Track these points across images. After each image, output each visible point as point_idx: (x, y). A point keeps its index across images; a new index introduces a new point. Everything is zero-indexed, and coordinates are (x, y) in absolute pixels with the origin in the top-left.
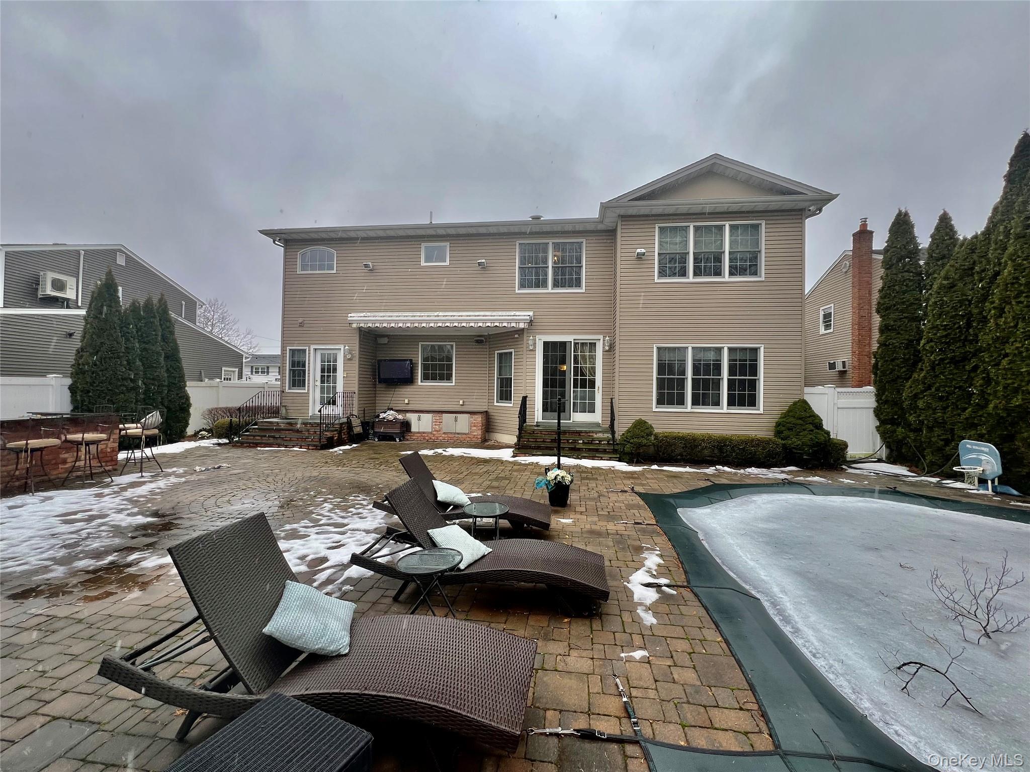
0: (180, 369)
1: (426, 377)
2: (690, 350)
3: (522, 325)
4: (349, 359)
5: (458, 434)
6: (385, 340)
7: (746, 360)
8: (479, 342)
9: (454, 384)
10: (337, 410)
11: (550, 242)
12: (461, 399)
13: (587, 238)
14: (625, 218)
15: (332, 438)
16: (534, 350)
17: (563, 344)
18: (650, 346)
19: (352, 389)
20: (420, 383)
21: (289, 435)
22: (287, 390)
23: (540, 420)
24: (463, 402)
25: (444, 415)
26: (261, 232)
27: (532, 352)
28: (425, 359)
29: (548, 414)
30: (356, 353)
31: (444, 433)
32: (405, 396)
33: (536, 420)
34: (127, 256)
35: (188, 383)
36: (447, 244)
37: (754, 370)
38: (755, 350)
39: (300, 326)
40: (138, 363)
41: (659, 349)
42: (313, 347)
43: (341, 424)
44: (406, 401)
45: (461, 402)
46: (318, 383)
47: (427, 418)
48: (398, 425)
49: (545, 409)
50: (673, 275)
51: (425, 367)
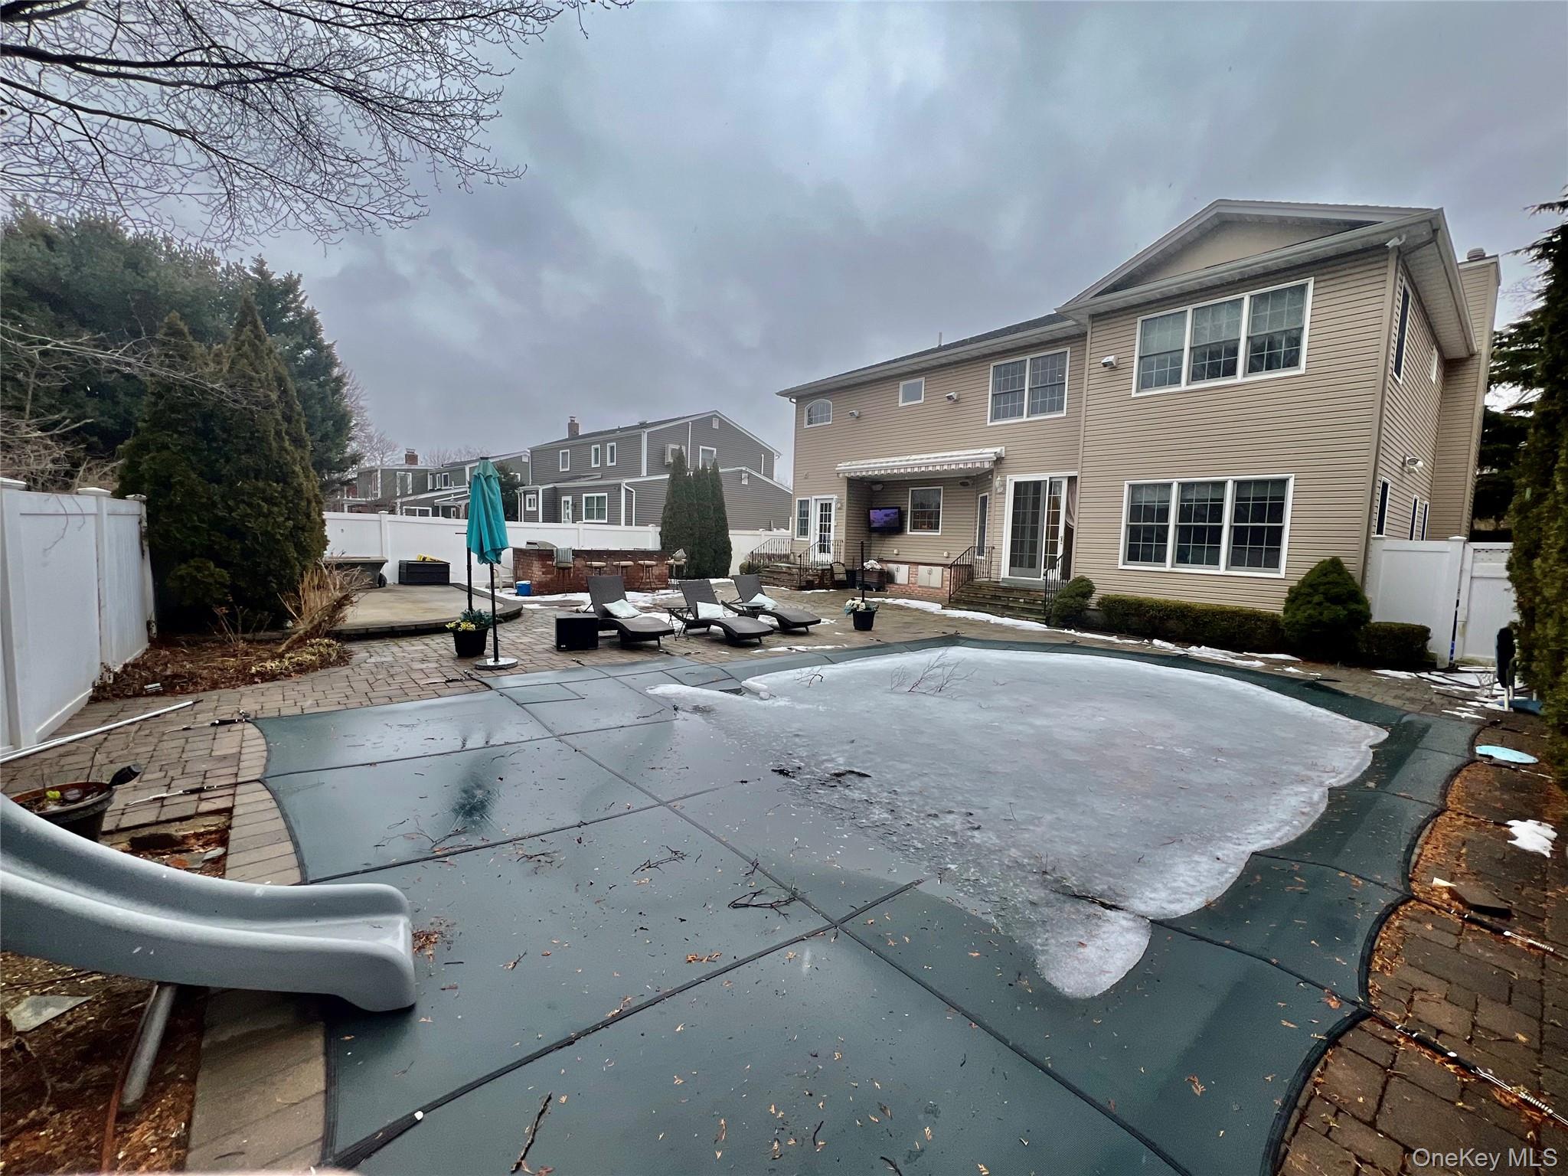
0: (725, 519)
1: (915, 527)
2: (1175, 488)
3: (987, 465)
4: (839, 509)
5: (932, 588)
6: (879, 487)
7: (1265, 499)
8: (964, 484)
9: (939, 534)
10: (827, 558)
11: (1028, 358)
12: (945, 550)
13: (1073, 345)
14: (1097, 317)
15: (813, 581)
16: (1003, 493)
17: (1037, 485)
18: (1120, 483)
19: (840, 538)
20: (909, 533)
21: (785, 577)
22: (796, 539)
23: (1007, 576)
24: (949, 554)
25: (920, 567)
26: (777, 394)
27: (1001, 496)
28: (914, 506)
29: (1016, 569)
30: (845, 501)
31: (920, 587)
32: (894, 547)
33: (1002, 576)
34: (721, 421)
35: (730, 532)
36: (923, 379)
37: (1277, 512)
38: (1283, 482)
39: (806, 478)
40: (696, 515)
41: (1133, 487)
42: (814, 497)
43: (823, 570)
44: (895, 552)
45: (945, 554)
46: (818, 532)
47: (904, 568)
48: (875, 575)
49: (1012, 564)
50: (1161, 383)
51: (914, 515)
